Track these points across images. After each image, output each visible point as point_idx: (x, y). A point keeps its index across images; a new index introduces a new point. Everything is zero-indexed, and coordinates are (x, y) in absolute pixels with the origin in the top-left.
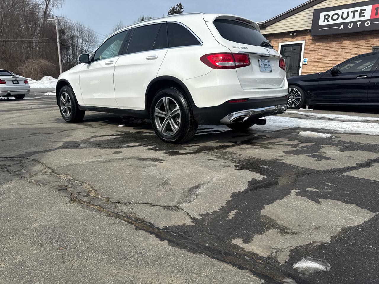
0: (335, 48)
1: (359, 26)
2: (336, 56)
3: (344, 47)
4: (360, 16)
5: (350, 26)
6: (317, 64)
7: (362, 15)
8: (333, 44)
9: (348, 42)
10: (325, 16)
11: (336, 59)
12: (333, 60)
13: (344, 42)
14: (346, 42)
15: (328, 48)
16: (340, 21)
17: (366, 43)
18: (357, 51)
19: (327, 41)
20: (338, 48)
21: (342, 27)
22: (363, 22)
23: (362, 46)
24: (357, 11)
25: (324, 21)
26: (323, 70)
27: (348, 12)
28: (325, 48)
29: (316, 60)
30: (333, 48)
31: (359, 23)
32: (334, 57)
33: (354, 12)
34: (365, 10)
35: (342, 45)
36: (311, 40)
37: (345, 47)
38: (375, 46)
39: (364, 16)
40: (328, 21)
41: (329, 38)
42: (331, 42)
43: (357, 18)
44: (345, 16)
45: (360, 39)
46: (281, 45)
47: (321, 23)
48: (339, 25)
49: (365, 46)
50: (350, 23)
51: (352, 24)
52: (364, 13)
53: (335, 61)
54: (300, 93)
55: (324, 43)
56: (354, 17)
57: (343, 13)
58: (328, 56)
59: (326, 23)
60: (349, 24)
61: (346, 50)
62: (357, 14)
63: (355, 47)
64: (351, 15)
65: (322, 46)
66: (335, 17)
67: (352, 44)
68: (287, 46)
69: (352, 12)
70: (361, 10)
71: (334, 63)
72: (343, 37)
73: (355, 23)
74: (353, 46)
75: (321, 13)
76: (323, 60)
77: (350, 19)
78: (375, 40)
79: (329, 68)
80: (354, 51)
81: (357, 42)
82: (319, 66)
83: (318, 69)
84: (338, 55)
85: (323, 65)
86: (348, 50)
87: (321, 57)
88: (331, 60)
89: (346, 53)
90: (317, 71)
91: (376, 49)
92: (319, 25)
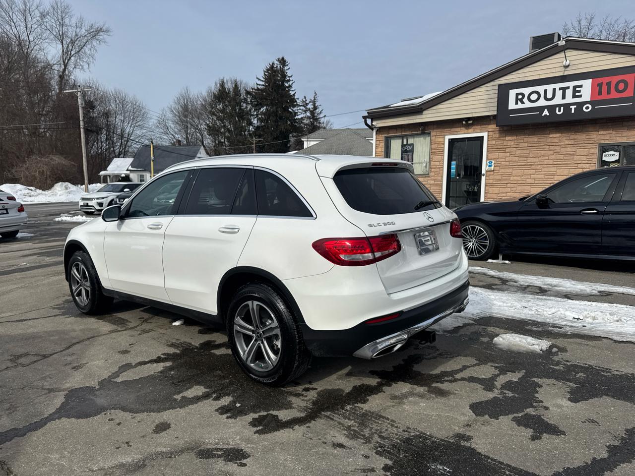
0: (537, 145)
1: (573, 112)
2: (540, 157)
3: (552, 144)
4: (574, 96)
5: (560, 111)
6: (511, 170)
7: (577, 94)
8: (534, 139)
9: (558, 135)
10: (517, 95)
11: (540, 163)
12: (536, 163)
13: (551, 136)
14: (554, 135)
15: (526, 145)
16: (542, 102)
17: (588, 137)
18: (574, 150)
19: (525, 134)
20: (542, 145)
21: (546, 112)
22: (580, 105)
23: (582, 142)
24: (568, 88)
25: (517, 103)
26: (520, 180)
27: (554, 90)
28: (521, 145)
29: (507, 164)
30: (535, 145)
31: (573, 107)
32: (536, 160)
33: (564, 90)
34: (581, 86)
35: (549, 140)
36: (498, 132)
37: (555, 144)
38: (603, 142)
39: (580, 96)
40: (523, 103)
41: (526, 129)
42: (531, 135)
43: (569, 99)
44: (549, 96)
45: (576, 132)
46: (449, 139)
47: (512, 105)
48: (542, 109)
49: (586, 142)
50: (560, 106)
51: (562, 108)
52: (579, 91)
53: (539, 166)
54: (486, 234)
55: (520, 137)
56: (564, 97)
57: (546, 91)
58: (527, 157)
59: (520, 106)
60: (557, 108)
62: (569, 93)
63: (570, 143)
64: (559, 93)
65: (516, 141)
66: (534, 97)
67: (565, 138)
68: (459, 140)
69: (560, 89)
70: (575, 87)
71: (538, 168)
72: (549, 127)
73: (567, 106)
74: (567, 142)
75: (510, 91)
76: (519, 164)
77: (558, 100)
78: (602, 132)
79: (529, 177)
80: (569, 149)
81: (573, 136)
82: (513, 173)
83: (512, 178)
84: (544, 156)
85: (520, 172)
86: (557, 148)
87: (516, 159)
88: (532, 163)
89: (557, 153)
90: (512, 182)
91: (604, 149)
92: (509, 109)
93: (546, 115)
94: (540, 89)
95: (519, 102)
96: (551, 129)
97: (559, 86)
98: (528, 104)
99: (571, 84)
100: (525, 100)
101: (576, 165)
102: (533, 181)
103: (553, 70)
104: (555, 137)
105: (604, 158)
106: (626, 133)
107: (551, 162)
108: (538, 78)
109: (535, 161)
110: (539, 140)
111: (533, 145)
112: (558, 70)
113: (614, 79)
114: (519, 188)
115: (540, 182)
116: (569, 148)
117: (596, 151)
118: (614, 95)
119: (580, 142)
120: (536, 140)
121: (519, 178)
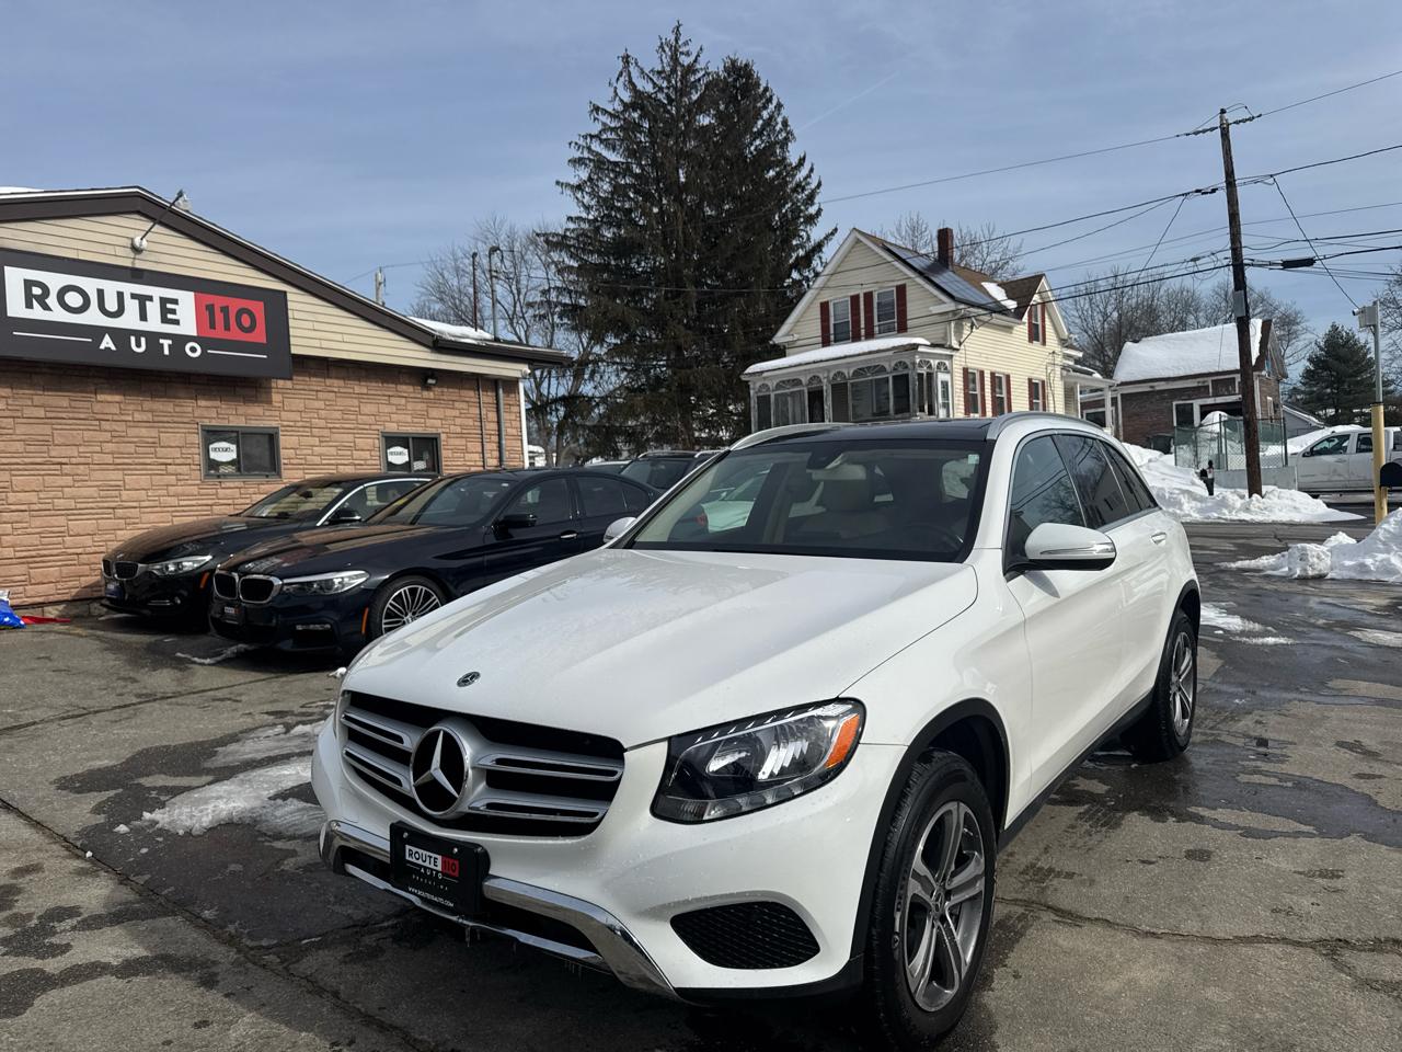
0: (71, 415)
1: (166, 352)
2: (80, 445)
3: (105, 417)
4: (165, 320)
5: (138, 345)
7: (170, 316)
8: (60, 400)
9: (117, 398)
10: (29, 284)
11: (82, 460)
12: (74, 461)
13: (101, 397)
14: (109, 398)
15: (41, 413)
16: (93, 317)
17: (177, 409)
18: (153, 435)
19: (32, 386)
20: (82, 416)
21: (108, 343)
22: (179, 341)
23: (169, 419)
24: (150, 298)
25: (29, 305)
26: (35, 500)
27: (122, 295)
28: (28, 412)
30: (64, 415)
31: (165, 343)
32: (73, 451)
33: (140, 299)
34: (175, 302)
35: (97, 408)
37: (110, 417)
38: (207, 422)
39: (176, 322)
40: (46, 307)
41: (36, 373)
42: (48, 390)
43: (154, 324)
44: (110, 306)
45: (154, 395)
47: (16, 309)
48: (95, 332)
49: (176, 419)
50: (137, 333)
51: (143, 340)
52: (173, 312)
53: (82, 467)
55: (21, 392)
56: (143, 317)
57: (102, 293)
58: (47, 443)
59: (37, 313)
60: (133, 339)
61: (115, 426)
62: (154, 309)
63: (145, 419)
64: (132, 306)
65: (10, 402)
66: (74, 299)
67: (131, 407)
69: (133, 296)
70: (163, 301)
71: (79, 472)
72: (94, 377)
73: (152, 338)
74: (138, 416)
75: (6, 268)
76: (26, 460)
77: (130, 320)
78: (202, 403)
79: (60, 494)
80: (144, 432)
81: (148, 404)
82: (14, 483)
83: (12, 497)
84: (86, 443)
85: (35, 482)
86: (120, 427)
87: (19, 446)
88: (64, 460)
89: (116, 437)
90: (13, 507)
91: (213, 434)
92: (9, 315)
93: (108, 349)
94: (90, 285)
95: (34, 302)
96: (96, 381)
97: (129, 288)
98: (58, 315)
99: (157, 292)
100: (52, 301)
101: (163, 467)
102: (72, 504)
103: (109, 250)
104: (109, 402)
105: (213, 455)
106: (242, 409)
107: (109, 459)
108: (75, 257)
109: (69, 453)
110: (73, 404)
111: (60, 415)
112: (120, 251)
113: (236, 304)
114: (37, 522)
115: (90, 505)
116: (143, 430)
117: (197, 439)
118: (235, 334)
119: (165, 419)
120: (65, 402)
121: (33, 497)
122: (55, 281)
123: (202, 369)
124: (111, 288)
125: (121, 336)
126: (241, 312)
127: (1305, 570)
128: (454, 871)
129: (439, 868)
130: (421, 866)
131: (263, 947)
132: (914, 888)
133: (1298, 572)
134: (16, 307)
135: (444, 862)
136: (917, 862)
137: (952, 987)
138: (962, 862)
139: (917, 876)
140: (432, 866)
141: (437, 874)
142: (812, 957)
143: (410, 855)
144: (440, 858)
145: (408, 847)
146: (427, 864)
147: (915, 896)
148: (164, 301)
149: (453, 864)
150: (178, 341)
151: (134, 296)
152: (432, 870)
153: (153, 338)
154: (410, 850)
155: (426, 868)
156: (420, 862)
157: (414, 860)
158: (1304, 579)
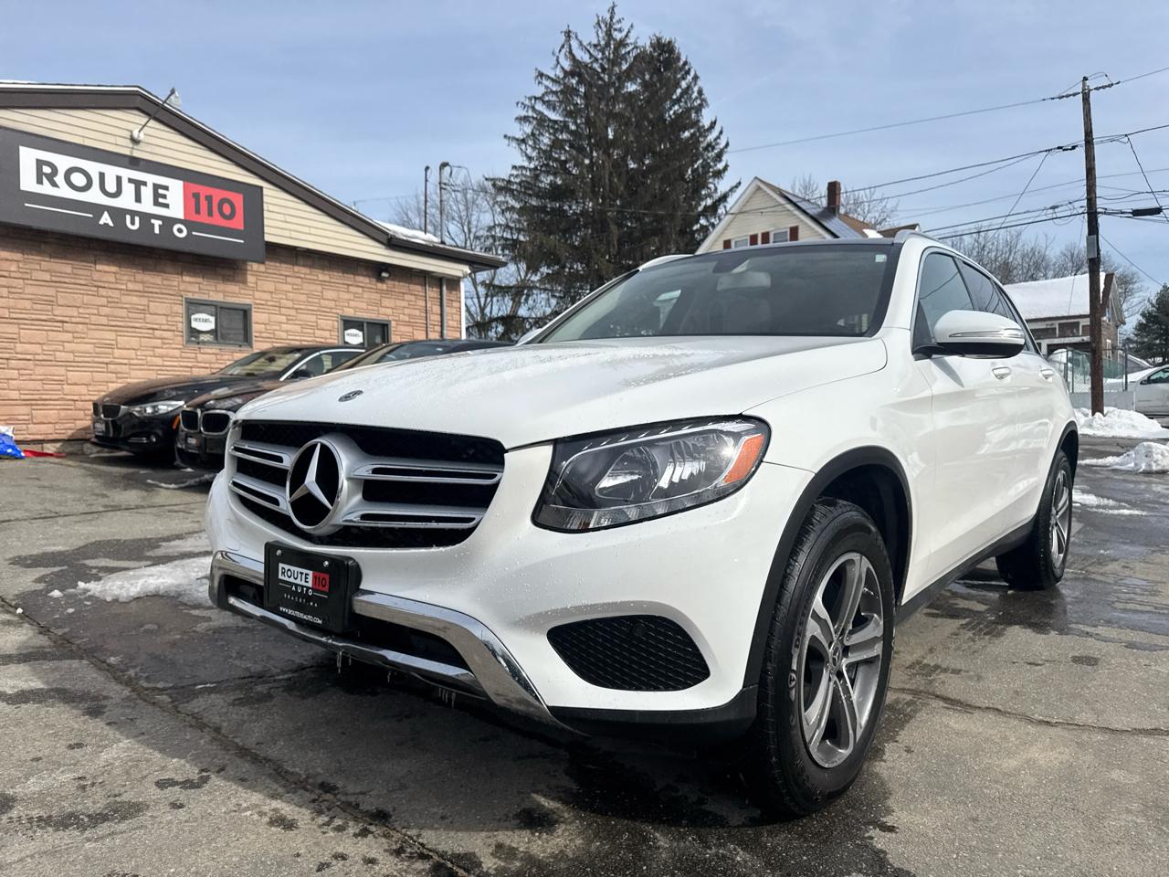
0: (73, 281)
2: (80, 307)
3: (103, 285)
6: (14, 329)
8: (64, 267)
9: (114, 269)
11: (81, 320)
12: (74, 320)
13: (99, 267)
14: (106, 268)
15: (47, 277)
17: (165, 282)
18: (143, 303)
19: (40, 253)
20: (83, 282)
23: (158, 291)
26: (39, 351)
28: (37, 275)
30: (67, 280)
32: (74, 312)
35: (96, 276)
37: (106, 285)
38: (190, 296)
41: (43, 242)
42: (54, 258)
45: (145, 269)
49: (164, 291)
53: (80, 326)
55: (31, 257)
58: (51, 303)
59: (46, 189)
61: (110, 293)
63: (137, 288)
65: (21, 265)
67: (126, 278)
71: (77, 330)
74: (131, 286)
76: (33, 317)
78: (187, 278)
79: (61, 348)
80: (135, 300)
81: (140, 276)
82: (22, 334)
83: (19, 347)
84: (86, 306)
85: (40, 336)
86: (116, 294)
87: (28, 304)
88: (66, 319)
89: (112, 303)
90: (19, 356)
91: (193, 306)
92: (22, 188)
93: (106, 224)
94: (94, 168)
95: (44, 179)
96: (95, 253)
97: (127, 173)
98: (64, 192)
99: (152, 179)
100: (60, 179)
101: (151, 331)
102: (70, 357)
103: (112, 139)
104: (107, 272)
105: (194, 325)
106: (221, 286)
107: (104, 320)
108: (82, 143)
109: (70, 313)
110: (75, 271)
111: (63, 280)
112: (120, 141)
113: (218, 194)
114: (40, 370)
115: (86, 359)
116: (135, 298)
117: (181, 309)
118: (217, 220)
119: (154, 290)
120: (68, 269)
121: (37, 349)
122: (63, 162)
123: (187, 249)
124: (112, 172)
125: (118, 214)
126: (223, 201)
127: (1150, 465)
128: (324, 586)
129: (310, 585)
130: (292, 584)
131: (158, 689)
132: (812, 628)
133: (1143, 467)
134: (28, 182)
135: (315, 577)
136: (818, 603)
137: (846, 746)
138: (860, 622)
139: (816, 617)
140: (303, 583)
141: (307, 591)
142: (700, 681)
143: (283, 573)
144: (310, 573)
145: (281, 565)
146: (298, 581)
147: (814, 638)
148: (156, 187)
149: (324, 579)
150: (168, 222)
151: (130, 181)
152: (303, 587)
153: (146, 218)
154: (283, 568)
155: (297, 585)
156: (292, 580)
157: (286, 579)
158: (1148, 473)
